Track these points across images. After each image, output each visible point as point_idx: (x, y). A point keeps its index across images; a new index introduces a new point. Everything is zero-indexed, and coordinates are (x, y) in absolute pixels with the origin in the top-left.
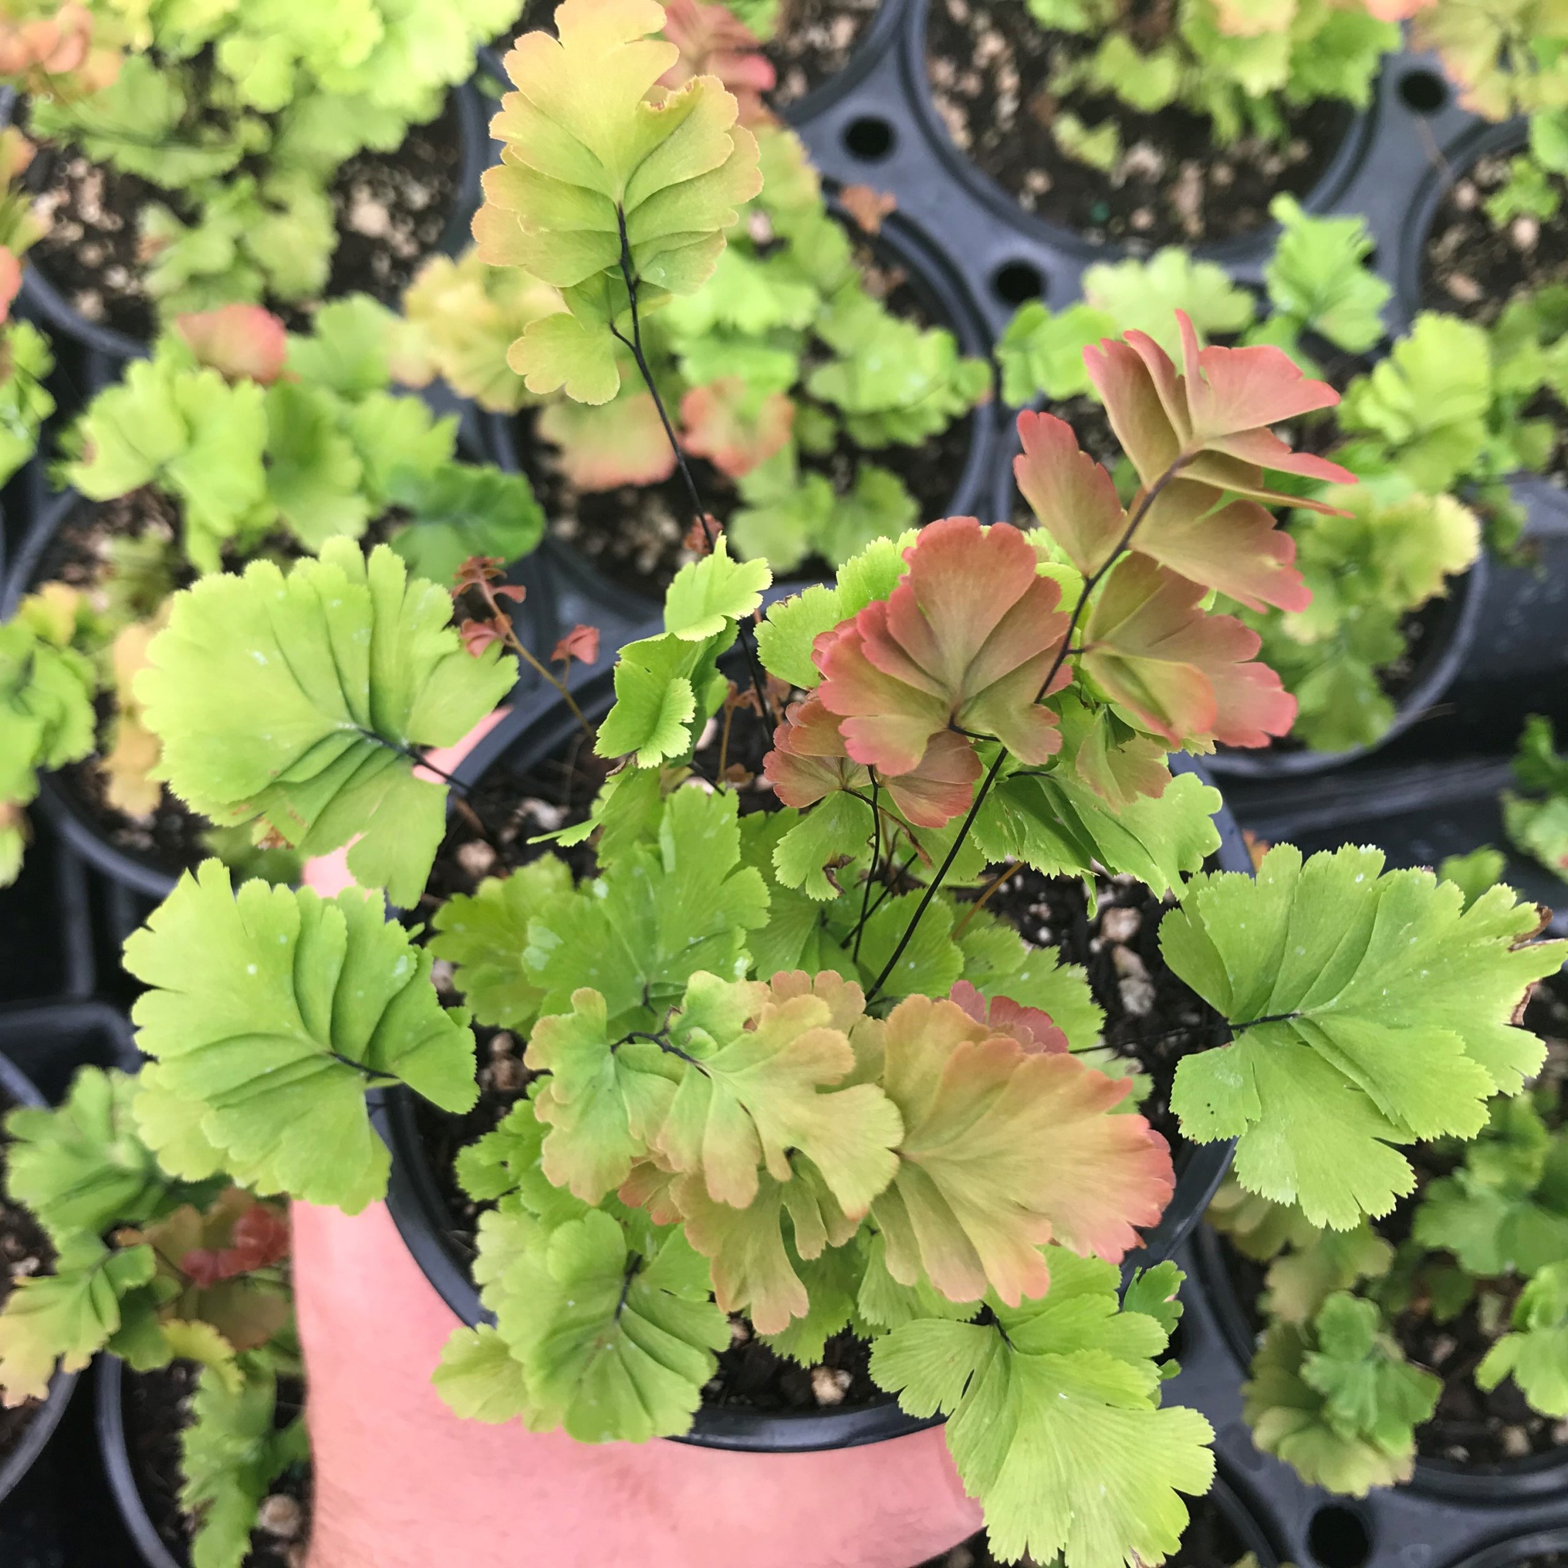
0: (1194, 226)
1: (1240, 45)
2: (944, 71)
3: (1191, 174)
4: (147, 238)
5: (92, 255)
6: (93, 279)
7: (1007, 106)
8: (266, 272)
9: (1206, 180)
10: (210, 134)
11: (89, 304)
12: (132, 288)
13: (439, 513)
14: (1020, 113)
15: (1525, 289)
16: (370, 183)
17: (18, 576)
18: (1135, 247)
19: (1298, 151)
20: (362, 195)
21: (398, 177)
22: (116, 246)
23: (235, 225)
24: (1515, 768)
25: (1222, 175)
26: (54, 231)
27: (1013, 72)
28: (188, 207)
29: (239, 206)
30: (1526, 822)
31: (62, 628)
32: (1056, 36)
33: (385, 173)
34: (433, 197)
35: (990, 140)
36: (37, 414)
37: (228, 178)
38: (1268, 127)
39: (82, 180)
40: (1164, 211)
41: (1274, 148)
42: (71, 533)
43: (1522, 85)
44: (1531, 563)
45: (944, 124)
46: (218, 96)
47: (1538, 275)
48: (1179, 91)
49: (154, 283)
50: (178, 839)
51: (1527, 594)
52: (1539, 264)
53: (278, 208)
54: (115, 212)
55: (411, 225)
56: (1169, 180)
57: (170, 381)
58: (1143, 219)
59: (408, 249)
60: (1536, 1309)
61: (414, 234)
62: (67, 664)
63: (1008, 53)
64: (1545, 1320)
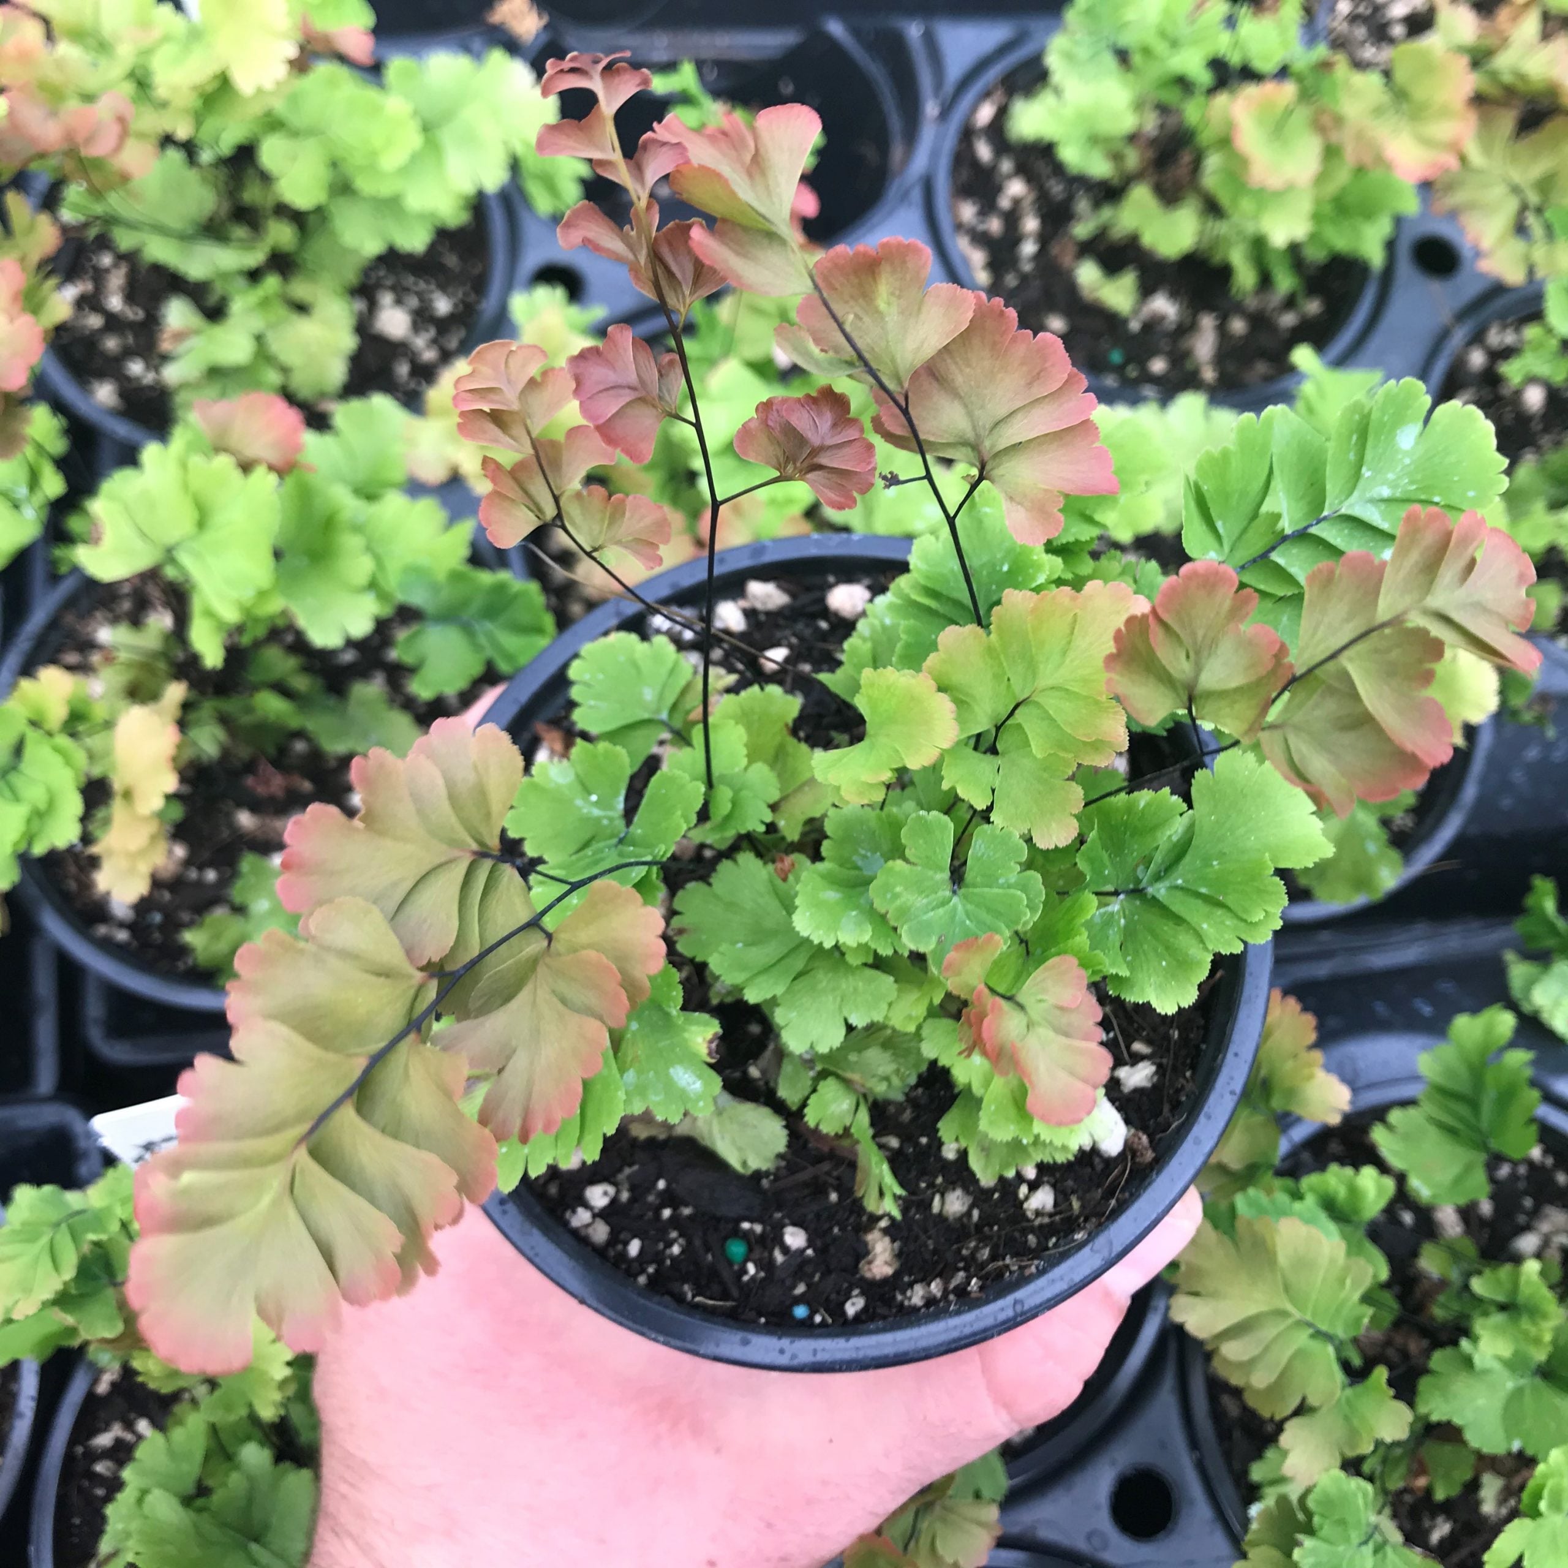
0: (1209, 374)
1: (1266, 197)
2: (968, 211)
3: (1207, 322)
4: (168, 329)
5: (111, 344)
6: (112, 368)
7: (1029, 248)
8: (285, 370)
9: (1222, 330)
10: (240, 232)
11: (105, 393)
12: (149, 378)
13: (449, 616)
14: (1041, 254)
15: (1533, 453)
16: (393, 288)
17: (14, 658)
18: (1149, 391)
19: (1313, 307)
20: (386, 299)
21: (422, 285)
22: (136, 336)
23: (257, 323)
24: (1519, 927)
25: (1238, 326)
26: (76, 317)
27: (1036, 216)
28: (212, 300)
29: (264, 304)
30: (1530, 984)
31: (57, 713)
32: (1080, 182)
33: (410, 280)
34: (456, 305)
35: (1011, 280)
36: (46, 497)
37: (254, 276)
38: (1285, 282)
39: (107, 271)
40: (1180, 358)
41: (1290, 303)
42: (69, 619)
43: (1539, 253)
44: (1540, 720)
45: (966, 261)
46: (251, 194)
47: (1545, 440)
48: (1199, 242)
49: (172, 374)
50: (157, 936)
51: (1532, 753)
52: (1546, 430)
53: (301, 308)
54: (138, 305)
55: (432, 332)
56: (1186, 329)
57: (184, 466)
58: (1158, 366)
59: (429, 355)
60: (1546, 1493)
61: (434, 341)
62: (57, 750)
63: (1031, 198)
64: (1556, 1505)
